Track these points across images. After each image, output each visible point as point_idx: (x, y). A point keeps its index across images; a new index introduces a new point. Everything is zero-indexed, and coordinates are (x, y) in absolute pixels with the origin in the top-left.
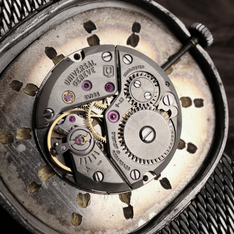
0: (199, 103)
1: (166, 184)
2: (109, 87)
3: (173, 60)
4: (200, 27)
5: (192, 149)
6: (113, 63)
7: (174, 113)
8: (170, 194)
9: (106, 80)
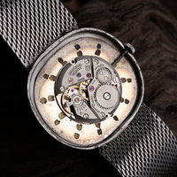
0: (130, 81)
1: (116, 118)
2: (88, 75)
3: (116, 61)
4: (128, 45)
5: (127, 102)
6: (89, 64)
7: (119, 86)
8: (118, 123)
9: (87, 72)
